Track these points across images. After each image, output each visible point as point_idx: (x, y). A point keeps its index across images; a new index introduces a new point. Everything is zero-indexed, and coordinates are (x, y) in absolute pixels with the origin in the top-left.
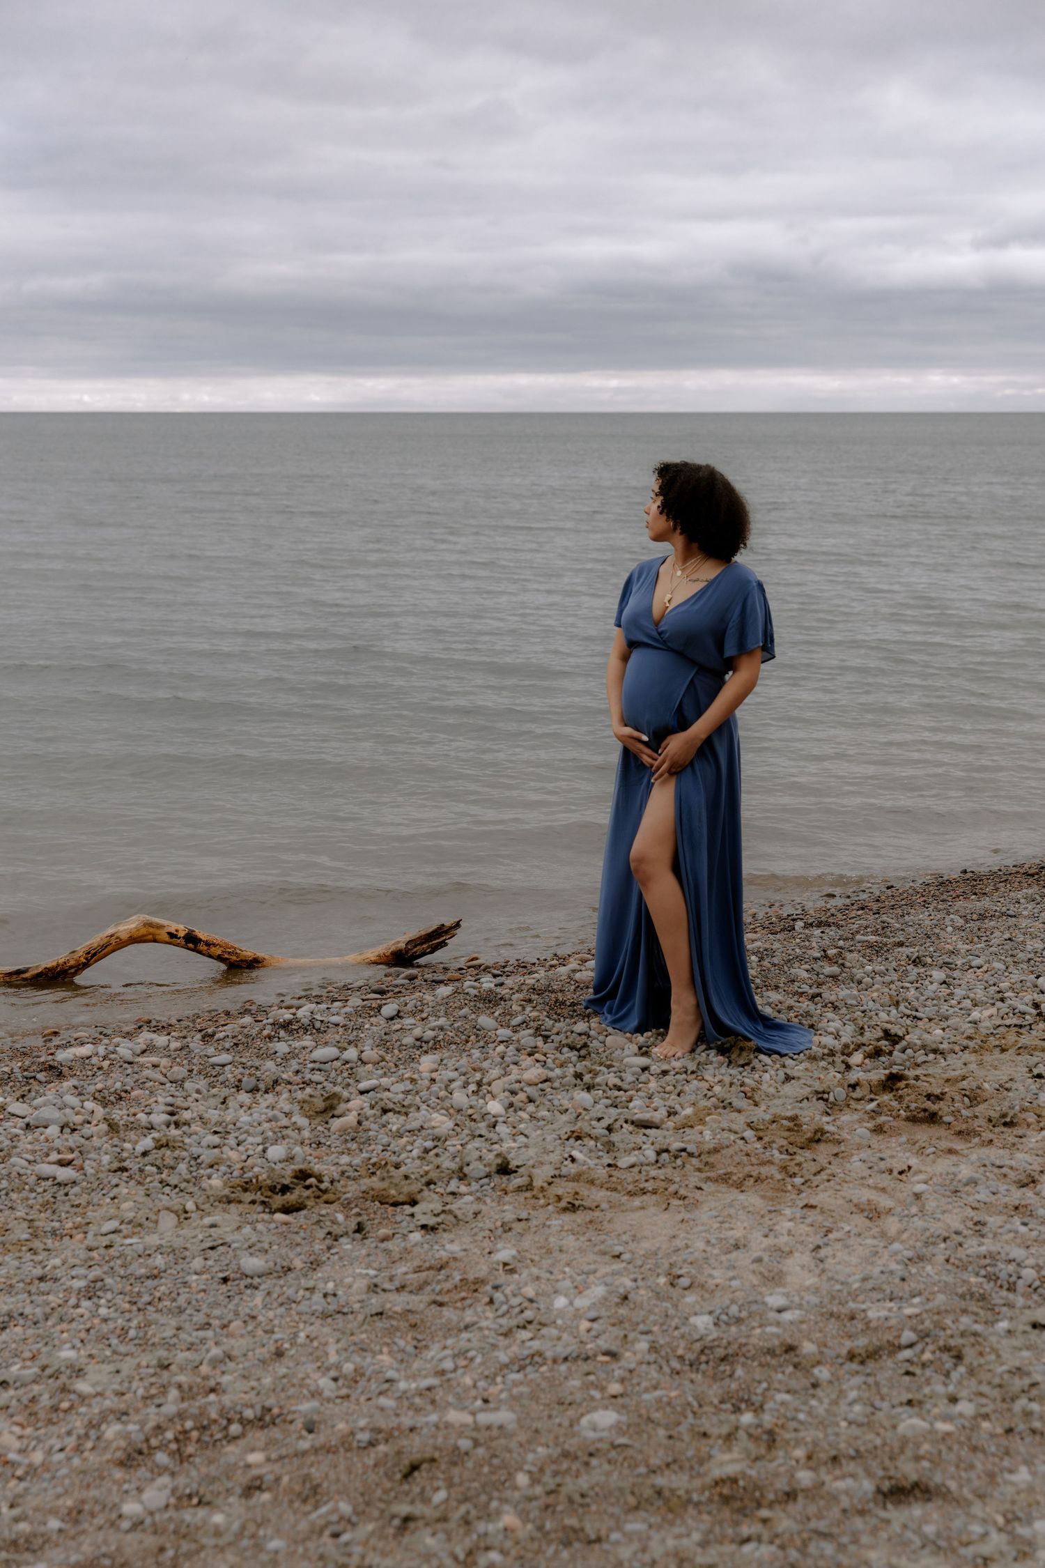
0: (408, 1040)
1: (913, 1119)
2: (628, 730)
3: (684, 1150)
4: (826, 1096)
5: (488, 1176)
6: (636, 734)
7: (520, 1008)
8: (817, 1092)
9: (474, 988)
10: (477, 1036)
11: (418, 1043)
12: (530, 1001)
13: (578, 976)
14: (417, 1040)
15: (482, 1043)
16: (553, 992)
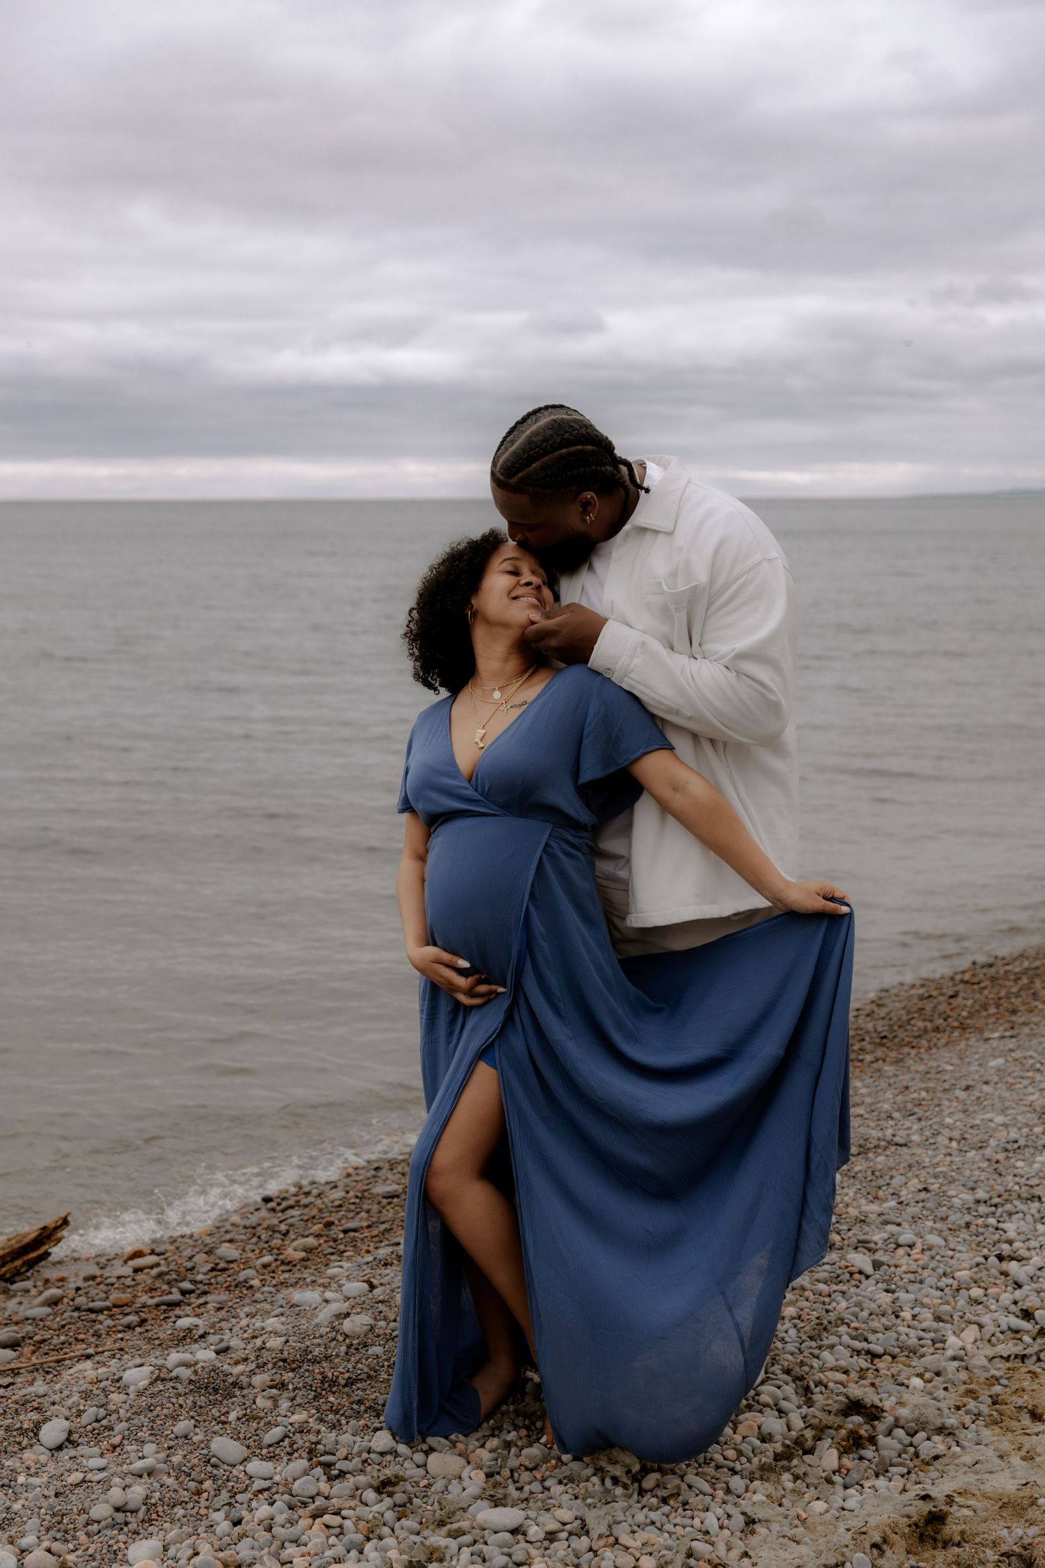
0: (101, 1510)
2: (432, 951)
6: (446, 956)
7: (269, 1404)
9: (187, 1365)
10: (215, 1478)
11: (120, 1517)
12: (282, 1386)
13: (347, 1325)
14: (117, 1510)
15: (225, 1495)
16: (315, 1361)
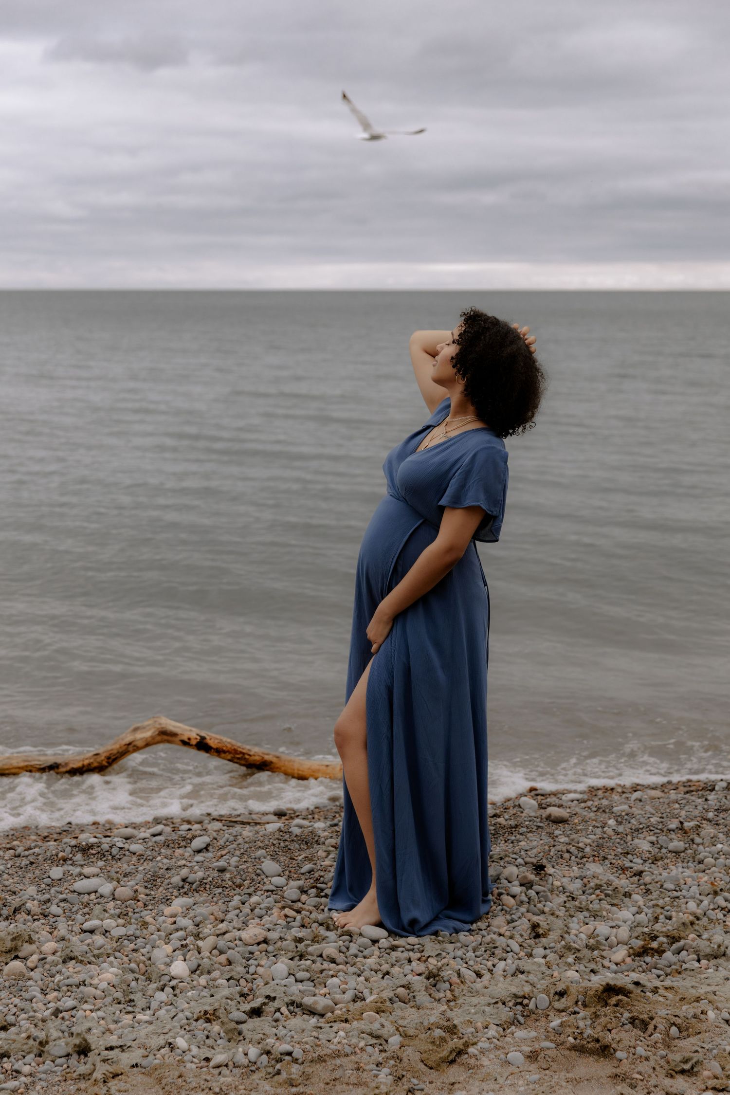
1: (580, 1049)
3: (290, 1054)
4: (526, 1001)
5: (68, 1055)
8: (515, 996)
